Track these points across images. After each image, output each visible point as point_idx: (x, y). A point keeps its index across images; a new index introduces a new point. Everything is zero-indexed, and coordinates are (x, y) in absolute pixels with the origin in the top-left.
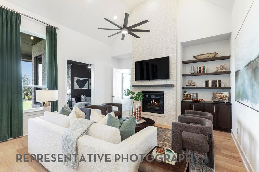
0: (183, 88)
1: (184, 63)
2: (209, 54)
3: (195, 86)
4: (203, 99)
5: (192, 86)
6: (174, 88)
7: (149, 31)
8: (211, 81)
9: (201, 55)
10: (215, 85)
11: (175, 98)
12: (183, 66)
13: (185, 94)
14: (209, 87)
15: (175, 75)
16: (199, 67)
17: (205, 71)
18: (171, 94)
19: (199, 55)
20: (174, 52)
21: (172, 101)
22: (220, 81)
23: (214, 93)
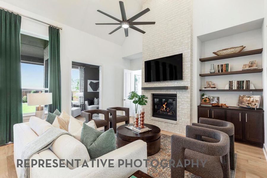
0: (200, 90)
1: (202, 60)
2: (233, 48)
3: (215, 88)
4: (225, 104)
5: (212, 88)
6: (189, 90)
7: (154, 23)
8: (236, 82)
9: (223, 50)
10: (241, 87)
11: (189, 103)
12: (201, 64)
13: (203, 97)
14: (234, 89)
15: (190, 75)
16: (221, 65)
17: (228, 69)
18: (185, 98)
19: (220, 51)
20: (188, 48)
21: (186, 105)
22: (248, 82)
23: (240, 97)
